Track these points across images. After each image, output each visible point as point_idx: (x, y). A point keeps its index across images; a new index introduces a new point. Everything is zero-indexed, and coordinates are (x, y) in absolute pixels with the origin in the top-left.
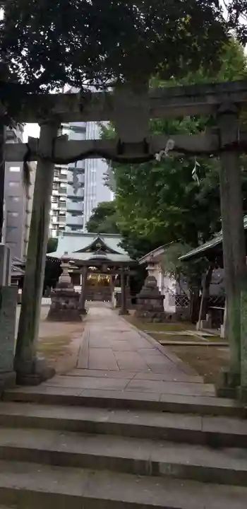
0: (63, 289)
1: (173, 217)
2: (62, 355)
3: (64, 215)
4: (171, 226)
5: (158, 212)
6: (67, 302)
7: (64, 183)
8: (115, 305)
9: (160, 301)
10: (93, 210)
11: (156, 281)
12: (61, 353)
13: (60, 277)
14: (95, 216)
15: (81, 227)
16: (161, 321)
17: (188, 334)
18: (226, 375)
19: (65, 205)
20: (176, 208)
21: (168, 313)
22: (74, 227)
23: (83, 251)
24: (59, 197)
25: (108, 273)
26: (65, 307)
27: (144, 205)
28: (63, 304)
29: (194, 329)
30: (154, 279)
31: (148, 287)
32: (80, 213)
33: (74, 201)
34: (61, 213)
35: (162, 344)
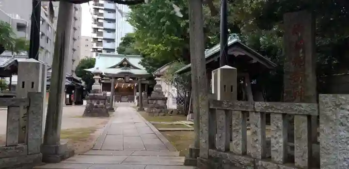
0: (95, 94)
1: (174, 44)
2: (86, 140)
3: (101, 42)
4: (172, 50)
5: (163, 40)
6: (98, 103)
7: (102, 19)
8: (136, 104)
9: (164, 101)
10: (122, 39)
11: (162, 88)
12: (85, 139)
13: (93, 86)
14: (123, 43)
15: (113, 50)
16: (164, 115)
17: (181, 123)
18: (191, 150)
19: (102, 35)
20: (175, 38)
21: (170, 110)
22: (109, 50)
23: (114, 67)
24: (98, 29)
25: (130, 82)
26: (96, 107)
27: (153, 35)
28: (95, 104)
29: (186, 120)
30: (160, 86)
31: (155, 92)
32: (112, 40)
33: (108, 32)
34: (99, 40)
35: (160, 131)
